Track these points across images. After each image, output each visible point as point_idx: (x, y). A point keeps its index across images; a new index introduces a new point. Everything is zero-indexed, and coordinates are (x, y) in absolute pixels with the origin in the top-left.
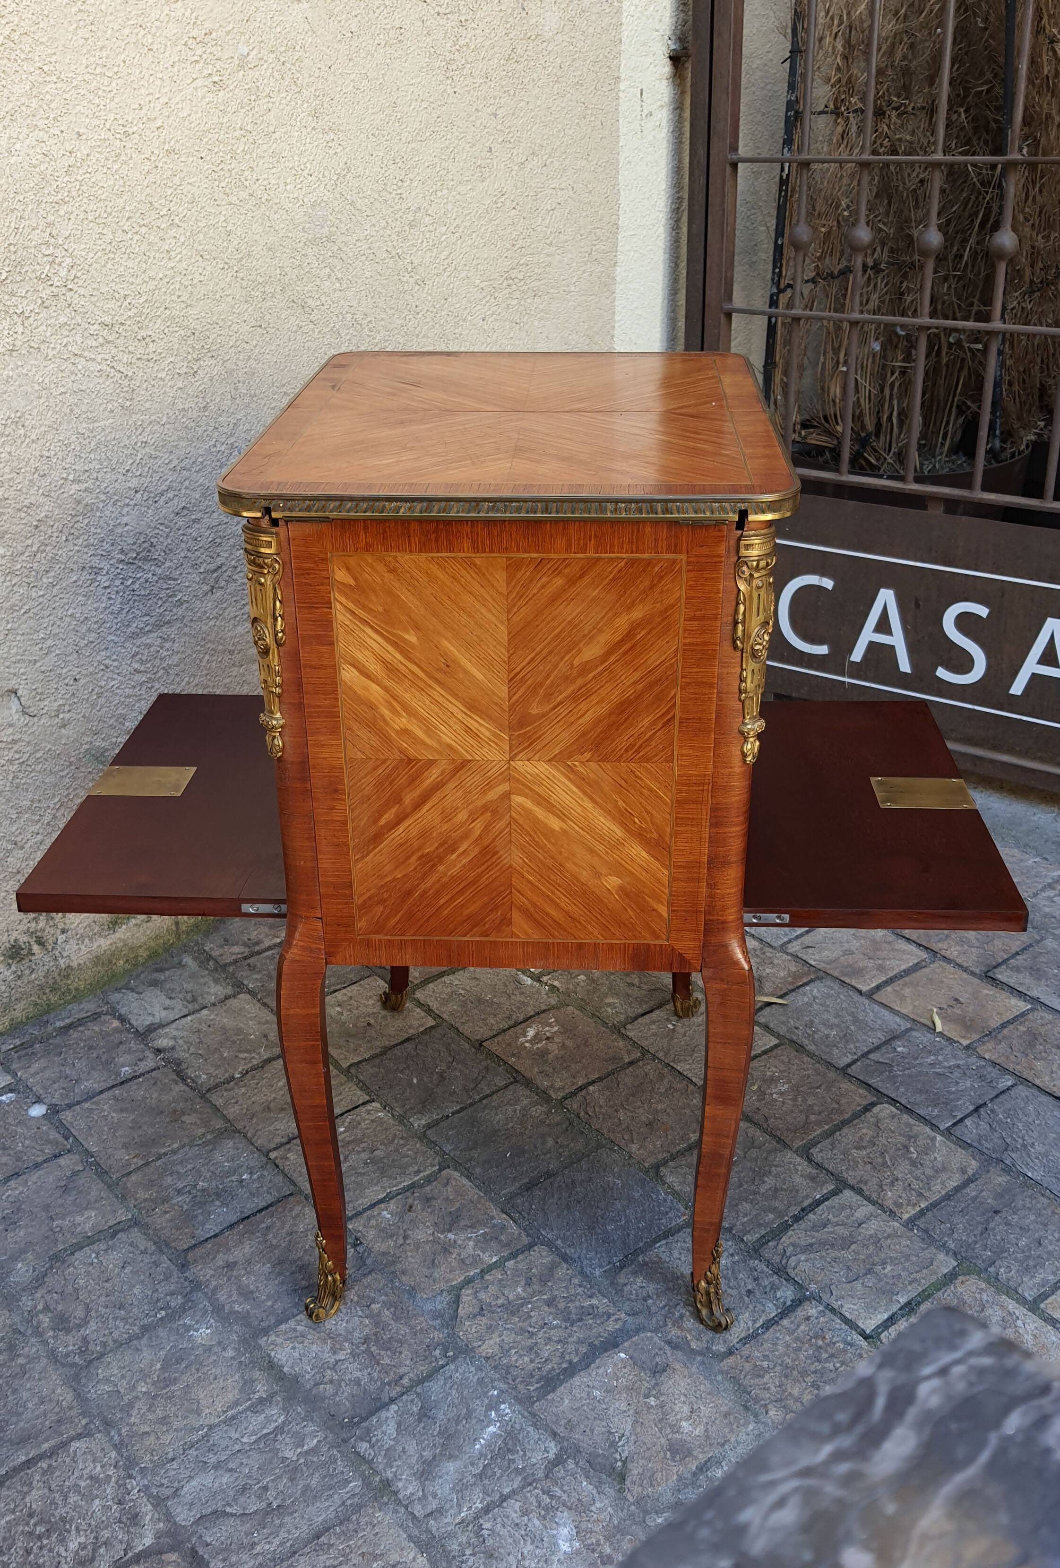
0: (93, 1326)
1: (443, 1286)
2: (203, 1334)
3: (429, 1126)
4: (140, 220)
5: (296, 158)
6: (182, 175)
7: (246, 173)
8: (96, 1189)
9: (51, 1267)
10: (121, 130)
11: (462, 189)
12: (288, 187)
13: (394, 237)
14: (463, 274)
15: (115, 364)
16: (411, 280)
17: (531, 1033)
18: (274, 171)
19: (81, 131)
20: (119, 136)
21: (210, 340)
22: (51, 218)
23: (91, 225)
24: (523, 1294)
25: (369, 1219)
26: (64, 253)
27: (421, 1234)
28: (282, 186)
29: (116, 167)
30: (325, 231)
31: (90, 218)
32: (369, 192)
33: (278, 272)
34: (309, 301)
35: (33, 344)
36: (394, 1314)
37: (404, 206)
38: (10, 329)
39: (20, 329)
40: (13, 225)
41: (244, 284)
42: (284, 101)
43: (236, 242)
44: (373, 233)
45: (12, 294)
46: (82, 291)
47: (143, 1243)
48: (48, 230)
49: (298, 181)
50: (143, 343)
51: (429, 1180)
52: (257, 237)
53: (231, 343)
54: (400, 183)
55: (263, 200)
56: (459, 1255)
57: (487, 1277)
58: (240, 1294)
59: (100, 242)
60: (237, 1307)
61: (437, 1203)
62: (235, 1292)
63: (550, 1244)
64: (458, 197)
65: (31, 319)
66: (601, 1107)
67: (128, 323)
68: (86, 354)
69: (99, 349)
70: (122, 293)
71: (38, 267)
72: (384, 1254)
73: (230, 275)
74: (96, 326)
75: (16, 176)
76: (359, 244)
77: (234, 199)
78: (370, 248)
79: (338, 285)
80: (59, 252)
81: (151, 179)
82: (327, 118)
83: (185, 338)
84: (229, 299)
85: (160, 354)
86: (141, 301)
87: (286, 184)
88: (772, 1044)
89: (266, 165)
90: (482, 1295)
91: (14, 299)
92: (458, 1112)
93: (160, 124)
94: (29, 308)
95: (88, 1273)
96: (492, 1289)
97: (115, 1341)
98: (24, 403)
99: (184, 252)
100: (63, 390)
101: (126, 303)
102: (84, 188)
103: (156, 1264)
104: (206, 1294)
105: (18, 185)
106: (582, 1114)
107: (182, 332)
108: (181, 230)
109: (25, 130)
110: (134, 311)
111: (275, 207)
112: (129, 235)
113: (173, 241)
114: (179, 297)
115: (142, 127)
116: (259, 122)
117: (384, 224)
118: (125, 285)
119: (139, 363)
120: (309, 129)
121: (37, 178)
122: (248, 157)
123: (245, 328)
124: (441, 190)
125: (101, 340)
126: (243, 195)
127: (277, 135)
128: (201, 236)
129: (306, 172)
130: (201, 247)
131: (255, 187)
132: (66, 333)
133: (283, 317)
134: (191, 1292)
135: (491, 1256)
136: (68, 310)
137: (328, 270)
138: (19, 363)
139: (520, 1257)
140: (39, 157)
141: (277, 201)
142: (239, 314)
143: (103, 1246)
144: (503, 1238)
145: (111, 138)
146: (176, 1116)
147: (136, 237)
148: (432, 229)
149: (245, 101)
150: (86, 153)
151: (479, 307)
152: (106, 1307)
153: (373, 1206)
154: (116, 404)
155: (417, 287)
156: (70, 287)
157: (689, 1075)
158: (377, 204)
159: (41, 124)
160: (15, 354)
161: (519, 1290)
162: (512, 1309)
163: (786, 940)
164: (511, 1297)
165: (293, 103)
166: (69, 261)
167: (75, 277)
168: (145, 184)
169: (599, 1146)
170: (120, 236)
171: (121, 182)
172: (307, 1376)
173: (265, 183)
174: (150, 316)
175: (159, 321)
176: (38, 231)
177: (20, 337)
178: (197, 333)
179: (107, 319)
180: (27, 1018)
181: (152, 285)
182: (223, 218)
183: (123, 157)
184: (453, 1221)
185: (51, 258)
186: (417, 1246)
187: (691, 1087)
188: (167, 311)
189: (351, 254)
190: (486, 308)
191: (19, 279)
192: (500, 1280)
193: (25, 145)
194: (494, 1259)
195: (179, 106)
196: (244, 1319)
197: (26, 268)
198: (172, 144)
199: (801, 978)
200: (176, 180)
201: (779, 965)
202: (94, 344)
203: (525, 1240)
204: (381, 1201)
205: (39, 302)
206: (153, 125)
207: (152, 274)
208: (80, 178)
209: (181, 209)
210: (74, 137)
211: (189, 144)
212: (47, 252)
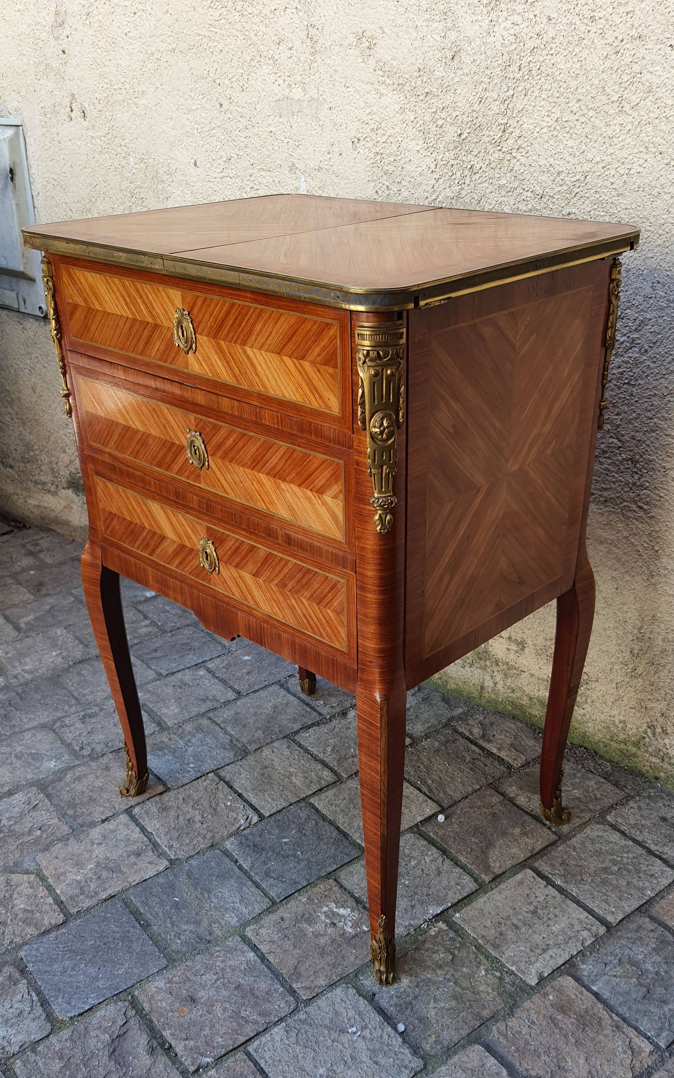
10: (588, 14)
19: (552, 16)
20: (585, 21)
26: (515, 124)
29: (577, 50)
31: (543, 96)
35: (475, 196)
46: (523, 160)
48: (505, 103)
53: (659, 242)
59: (549, 119)
65: (477, 176)
67: (556, 197)
71: (493, 134)
74: (529, 192)
75: (489, 53)
80: (511, 123)
81: (608, 64)
86: (573, 180)
91: (469, 156)
93: (630, 9)
94: (478, 166)
99: (628, 141)
101: (559, 179)
102: (544, 68)
105: (489, 62)
108: (630, 119)
109: (505, 14)
110: (565, 187)
112: (574, 117)
113: (618, 128)
114: (612, 183)
118: (562, 162)
121: (506, 56)
125: (530, 207)
130: (646, 139)
136: (509, 175)
140: (511, 38)
145: (578, 22)
147: (582, 119)
150: (551, 35)
156: (514, 154)
166: (517, 132)
167: (521, 147)
168: (602, 68)
170: (565, 116)
171: (579, 66)
174: (578, 196)
175: (587, 202)
176: (498, 103)
177: (466, 188)
179: (539, 190)
181: (587, 167)
183: (586, 41)
185: (503, 128)
188: (597, 196)
191: (475, 140)
198: (640, 30)
205: (487, 162)
206: (622, 9)
207: (590, 156)
208: (541, 59)
209: (634, 97)
210: (545, 20)
211: (659, 31)
212: (502, 122)
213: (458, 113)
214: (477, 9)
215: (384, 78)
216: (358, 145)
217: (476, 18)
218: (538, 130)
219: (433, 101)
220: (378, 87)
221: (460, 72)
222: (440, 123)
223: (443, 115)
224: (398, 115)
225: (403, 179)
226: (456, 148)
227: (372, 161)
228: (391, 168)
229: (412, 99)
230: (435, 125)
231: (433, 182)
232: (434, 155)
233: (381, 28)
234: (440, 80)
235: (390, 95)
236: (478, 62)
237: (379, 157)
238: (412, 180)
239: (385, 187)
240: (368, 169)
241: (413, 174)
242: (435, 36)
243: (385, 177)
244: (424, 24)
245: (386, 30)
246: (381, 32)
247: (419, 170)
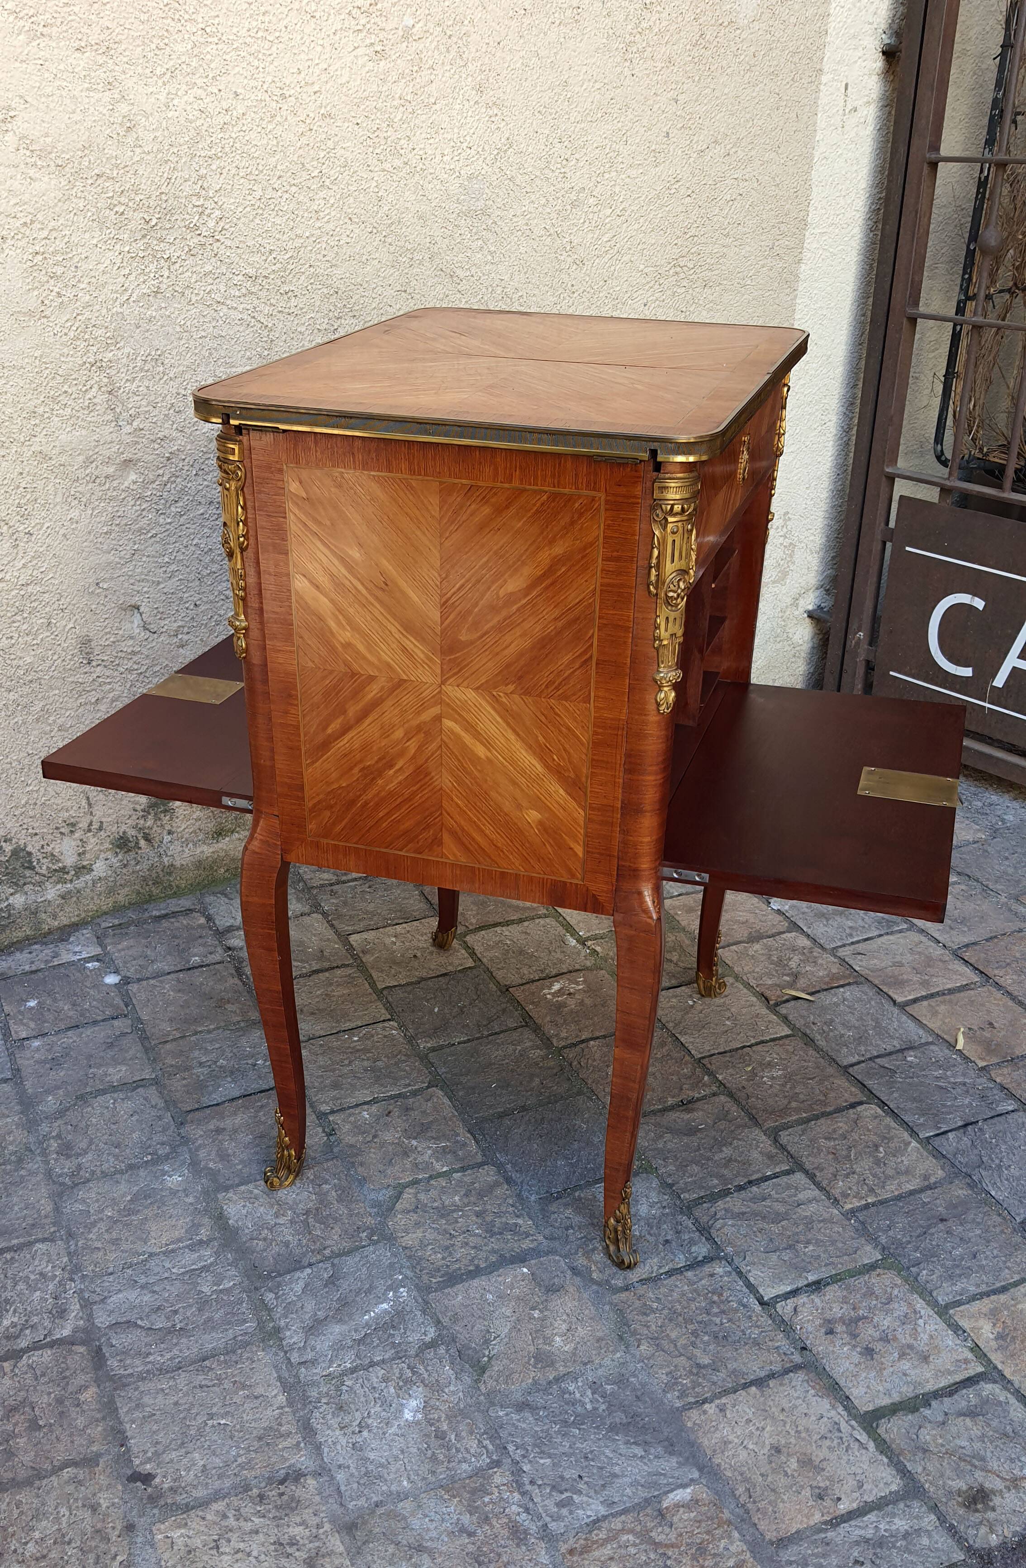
0: (89, 1156)
1: (391, 1181)
2: (174, 1180)
3: (433, 1049)
4: (290, 180)
5: (456, 130)
6: (336, 139)
7: (402, 142)
8: (134, 1049)
9: (75, 1105)
10: (278, 92)
11: (633, 173)
12: (445, 158)
13: (554, 215)
14: (626, 258)
15: (256, 314)
16: (569, 259)
17: (557, 987)
18: (432, 141)
19: (239, 91)
20: (275, 98)
21: (353, 300)
22: (203, 171)
23: (242, 181)
24: (459, 1203)
25: (350, 1115)
26: (213, 205)
27: (388, 1136)
28: (439, 157)
29: (270, 127)
30: (480, 204)
31: (241, 174)
32: (530, 169)
33: (428, 240)
34: (459, 272)
35: (177, 288)
36: (339, 1196)
37: (567, 186)
38: (156, 272)
39: (166, 274)
40: (165, 175)
41: (392, 249)
42: (447, 74)
43: (386, 208)
44: (533, 210)
45: (161, 240)
46: (228, 243)
47: (156, 1099)
48: (200, 182)
49: (456, 153)
50: (286, 297)
51: (414, 1093)
52: (409, 205)
53: (374, 305)
54: (565, 162)
55: (418, 169)
56: (415, 1159)
57: (432, 1182)
58: (218, 1155)
59: (250, 198)
60: (211, 1165)
61: (414, 1114)
62: (214, 1153)
63: (500, 1167)
64: (628, 180)
65: (177, 265)
66: (594, 1060)
67: (272, 277)
68: (228, 302)
69: (242, 299)
70: (268, 246)
71: (188, 217)
72: (352, 1146)
73: (378, 239)
74: (240, 277)
75: (172, 129)
76: (515, 220)
77: (387, 166)
78: (527, 224)
79: (490, 257)
80: (209, 204)
81: (304, 140)
82: (492, 93)
83: (328, 296)
84: (376, 262)
85: (302, 309)
86: (286, 257)
87: (443, 155)
88: (783, 1034)
89: (424, 136)
90: (422, 1196)
91: (162, 245)
92: (464, 1042)
93: (317, 89)
94: (176, 254)
95: (102, 1114)
96: (433, 1193)
97: (102, 1172)
98: (164, 342)
99: (333, 214)
100: (203, 334)
101: (271, 258)
102: (238, 145)
103: (160, 1118)
104: (190, 1150)
105: (173, 138)
106: (575, 1063)
107: (325, 291)
108: (331, 193)
109: (184, 87)
110: (278, 266)
111: (430, 177)
112: (279, 194)
113: (322, 203)
114: (324, 256)
115: (299, 90)
116: (419, 93)
117: (543, 201)
118: (272, 240)
119: (280, 316)
120: (472, 103)
121: (193, 133)
122: (404, 126)
123: (390, 292)
124: (609, 172)
125: (244, 291)
126: (397, 163)
127: (437, 107)
128: (351, 200)
129: (465, 144)
130: (350, 211)
131: (410, 156)
132: (211, 281)
133: (430, 284)
134: (178, 1146)
135: (443, 1166)
136: (213, 260)
137: (480, 242)
138: (163, 305)
139: (469, 1172)
140: (195, 113)
141: (432, 171)
142: (384, 278)
143: (121, 1096)
144: (460, 1153)
145: (268, 99)
146: (221, 1004)
147: (286, 196)
148: (596, 209)
149: (407, 71)
150: (241, 112)
151: (641, 292)
152: (106, 1144)
153: (357, 1105)
154: (254, 353)
155: (575, 267)
156: (217, 238)
157: (690, 1048)
158: (538, 182)
159: (200, 82)
160: (159, 296)
161: (457, 1198)
162: (444, 1212)
163: (839, 944)
164: (447, 1203)
165: (457, 76)
166: (217, 213)
167: (223, 229)
168: (298, 145)
169: (580, 1093)
170: (269, 193)
171: (275, 142)
172: (247, 1231)
173: (421, 153)
174: (294, 272)
175: (303, 278)
176: (190, 183)
177: (165, 281)
178: (340, 292)
179: (251, 272)
180: (130, 903)
181: (298, 242)
182: (375, 184)
183: (278, 118)
184: (421, 1131)
185: (200, 210)
186: (383, 1145)
187: (687, 1058)
189: (506, 229)
190: (650, 293)
191: (168, 226)
192: (443, 1187)
193: (183, 101)
194: (445, 1169)
195: (339, 73)
196: (213, 1175)
197: (176, 217)
198: (328, 108)
199: (838, 979)
200: (330, 144)
201: (822, 965)
202: (237, 294)
203: (479, 1158)
204: (365, 1103)
205: (186, 249)
206: (311, 90)
207: (299, 232)
208: (234, 135)
209: (332, 172)
210: (232, 96)
211: (346, 110)
212: (197, 203)
213: (142, 197)
214: (149, 80)
215: (33, 160)
216: (4, 246)
217: (151, 90)
218: (240, 209)
219: (107, 184)
220: (25, 170)
221: (138, 151)
222: (121, 209)
223: (123, 199)
224: (60, 204)
225: (79, 281)
226: (144, 236)
227: (29, 264)
228: (59, 270)
229: (77, 183)
230: (113, 213)
231: (121, 279)
232: (118, 247)
233: (21, 97)
234: (114, 161)
235: (46, 179)
236: (160, 139)
237: (40, 257)
238: (93, 280)
239: (54, 294)
240: (25, 275)
241: (92, 273)
242: (101, 109)
243: (52, 282)
244: (84, 94)
245: (29, 100)
246: (22, 102)
247: (101, 267)
